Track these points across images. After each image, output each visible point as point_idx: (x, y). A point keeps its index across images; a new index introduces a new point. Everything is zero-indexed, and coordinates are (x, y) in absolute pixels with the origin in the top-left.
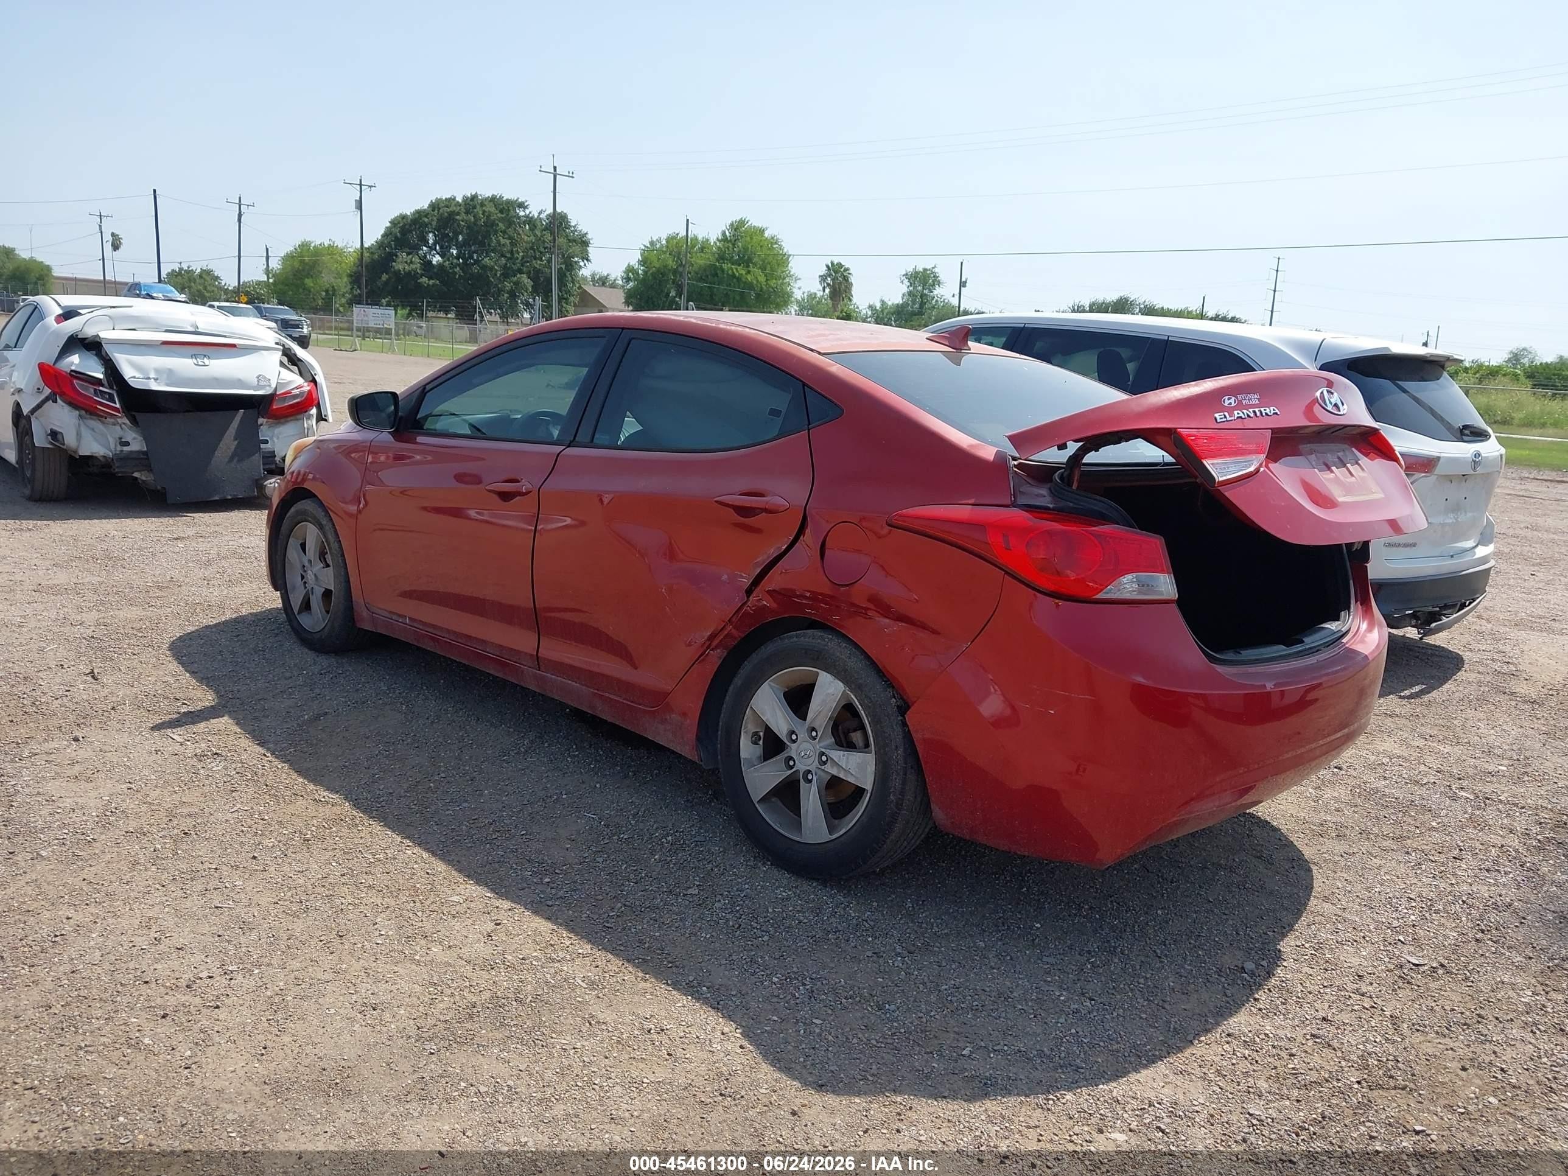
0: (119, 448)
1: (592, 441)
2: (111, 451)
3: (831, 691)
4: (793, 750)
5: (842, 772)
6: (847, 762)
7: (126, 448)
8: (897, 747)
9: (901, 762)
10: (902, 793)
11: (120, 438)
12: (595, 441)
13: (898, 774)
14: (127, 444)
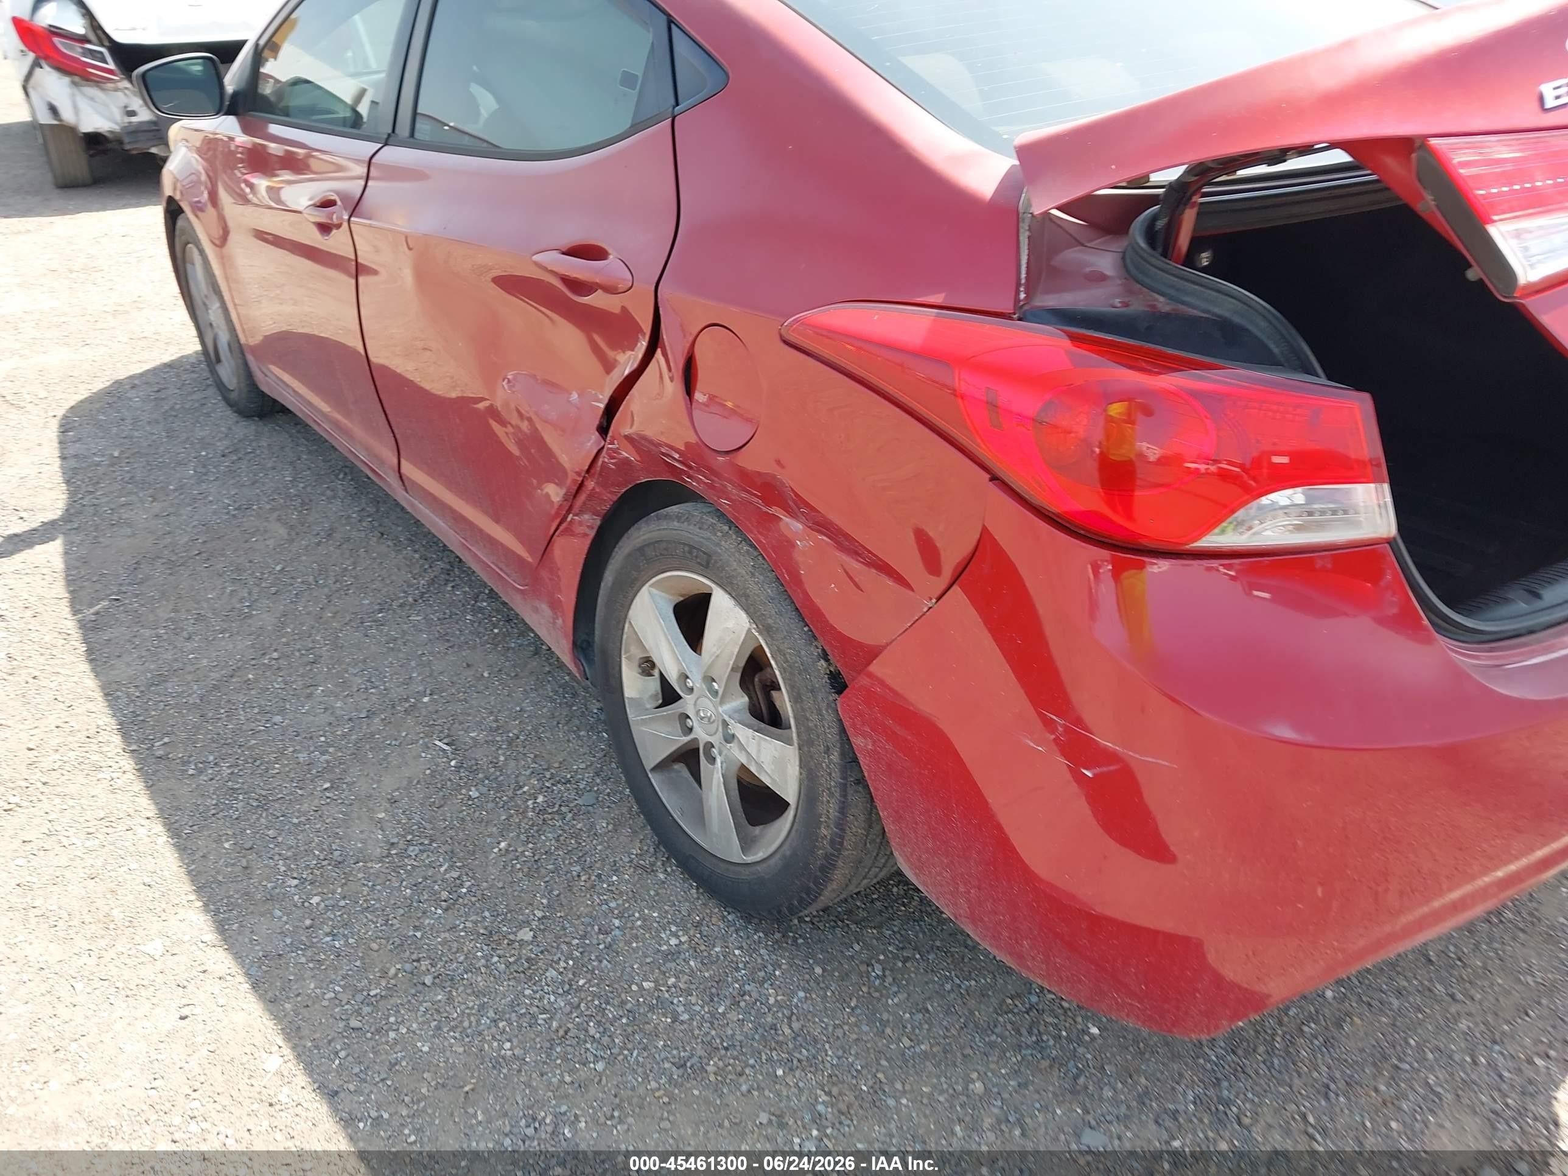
0: (127, 119)
1: (412, 135)
2: (117, 123)
3: (730, 624)
4: (688, 704)
5: (753, 763)
6: (759, 751)
7: (134, 119)
8: (828, 748)
9: (836, 775)
10: (841, 825)
11: (126, 107)
12: (417, 135)
13: (831, 795)
14: (132, 113)
